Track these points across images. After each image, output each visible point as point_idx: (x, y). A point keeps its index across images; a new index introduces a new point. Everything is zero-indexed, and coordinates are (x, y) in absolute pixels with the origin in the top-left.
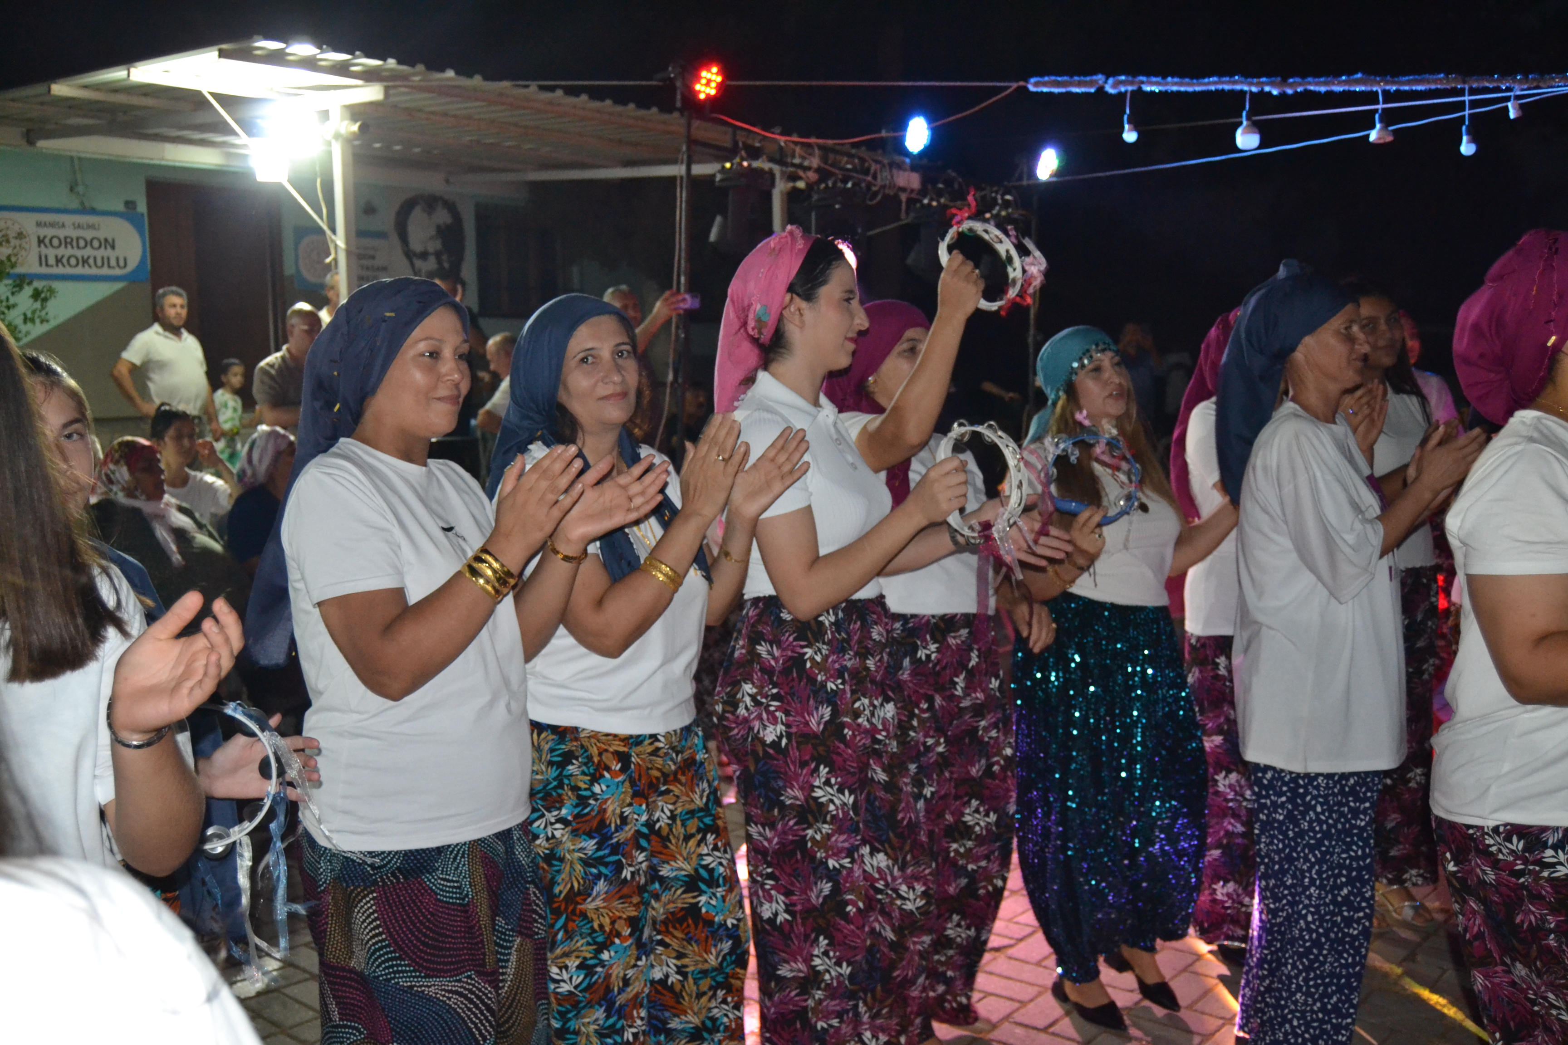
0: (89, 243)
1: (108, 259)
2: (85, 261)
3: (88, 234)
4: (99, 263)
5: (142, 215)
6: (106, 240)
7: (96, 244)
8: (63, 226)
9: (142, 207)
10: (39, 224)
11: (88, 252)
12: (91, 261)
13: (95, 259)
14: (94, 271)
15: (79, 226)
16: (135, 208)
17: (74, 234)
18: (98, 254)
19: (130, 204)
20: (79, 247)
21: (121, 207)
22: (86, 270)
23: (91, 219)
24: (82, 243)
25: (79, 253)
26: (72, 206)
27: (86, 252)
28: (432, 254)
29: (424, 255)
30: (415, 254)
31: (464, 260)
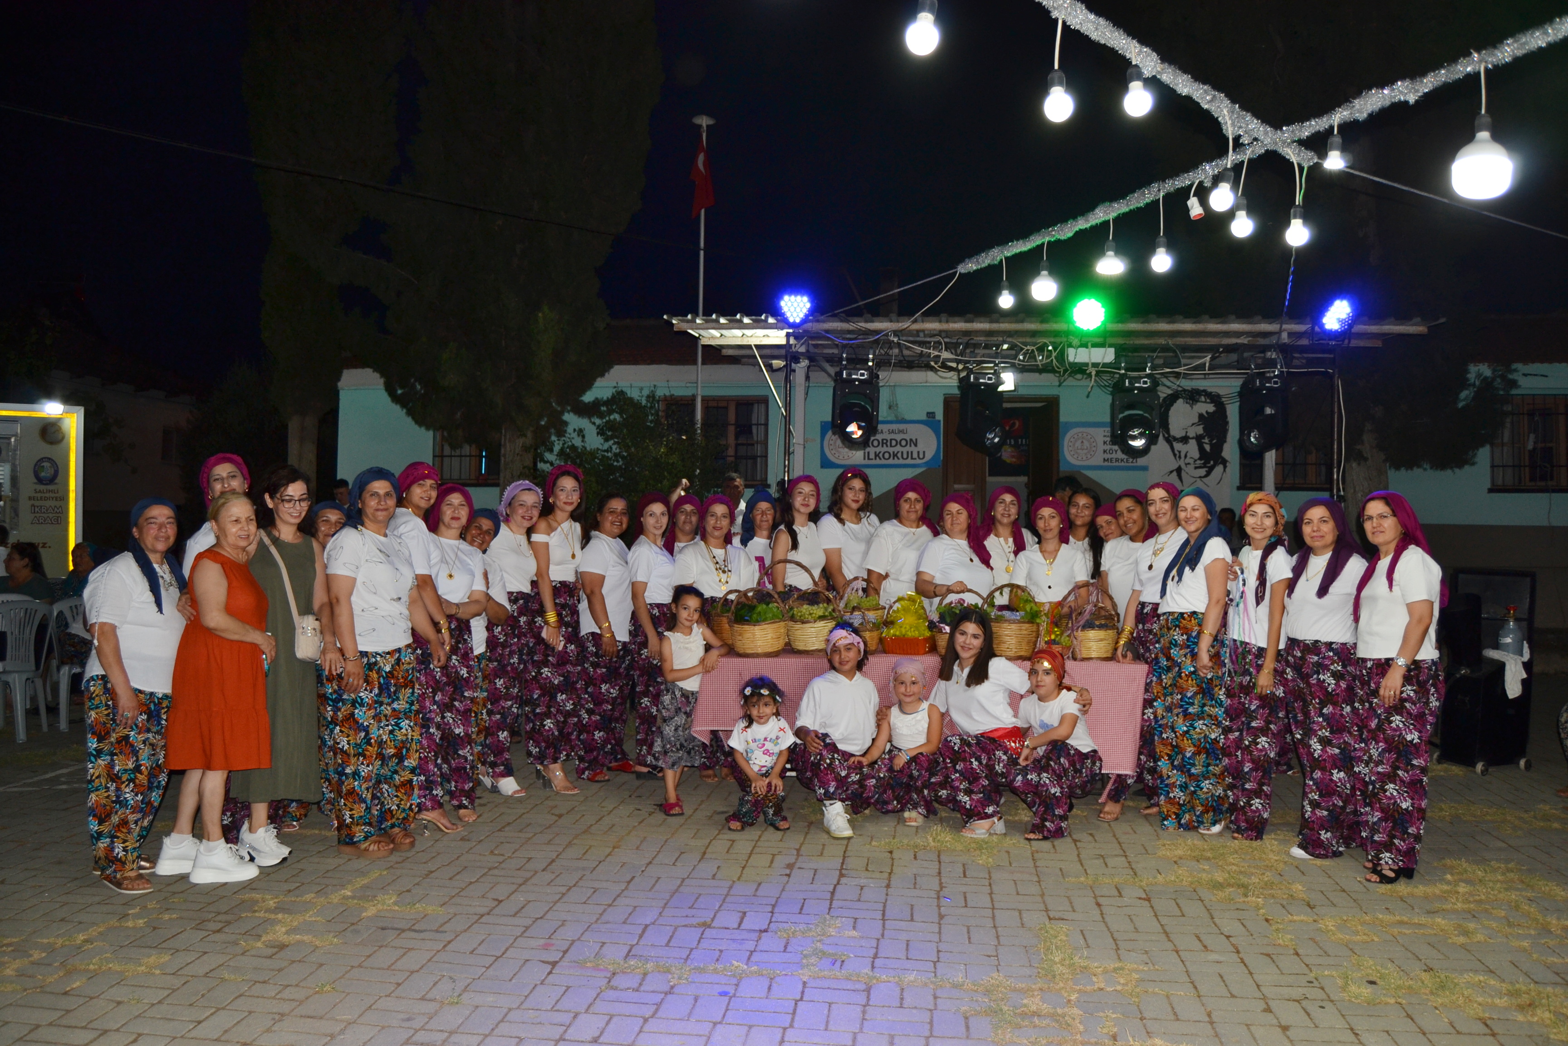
0: (898, 443)
1: (912, 453)
2: (895, 455)
3: (898, 437)
4: (905, 456)
5: (939, 421)
6: (911, 440)
7: (904, 443)
8: (882, 432)
9: (940, 416)
11: (898, 448)
12: (899, 455)
13: (902, 453)
14: (901, 461)
15: (892, 432)
16: (934, 417)
17: (889, 437)
18: (905, 450)
19: (931, 415)
20: (891, 446)
21: (924, 417)
22: (896, 461)
23: (902, 426)
24: (894, 443)
25: (891, 450)
26: (889, 419)
27: (896, 449)
28: (1193, 438)
29: (1185, 440)
30: (1175, 439)
31: (1225, 442)
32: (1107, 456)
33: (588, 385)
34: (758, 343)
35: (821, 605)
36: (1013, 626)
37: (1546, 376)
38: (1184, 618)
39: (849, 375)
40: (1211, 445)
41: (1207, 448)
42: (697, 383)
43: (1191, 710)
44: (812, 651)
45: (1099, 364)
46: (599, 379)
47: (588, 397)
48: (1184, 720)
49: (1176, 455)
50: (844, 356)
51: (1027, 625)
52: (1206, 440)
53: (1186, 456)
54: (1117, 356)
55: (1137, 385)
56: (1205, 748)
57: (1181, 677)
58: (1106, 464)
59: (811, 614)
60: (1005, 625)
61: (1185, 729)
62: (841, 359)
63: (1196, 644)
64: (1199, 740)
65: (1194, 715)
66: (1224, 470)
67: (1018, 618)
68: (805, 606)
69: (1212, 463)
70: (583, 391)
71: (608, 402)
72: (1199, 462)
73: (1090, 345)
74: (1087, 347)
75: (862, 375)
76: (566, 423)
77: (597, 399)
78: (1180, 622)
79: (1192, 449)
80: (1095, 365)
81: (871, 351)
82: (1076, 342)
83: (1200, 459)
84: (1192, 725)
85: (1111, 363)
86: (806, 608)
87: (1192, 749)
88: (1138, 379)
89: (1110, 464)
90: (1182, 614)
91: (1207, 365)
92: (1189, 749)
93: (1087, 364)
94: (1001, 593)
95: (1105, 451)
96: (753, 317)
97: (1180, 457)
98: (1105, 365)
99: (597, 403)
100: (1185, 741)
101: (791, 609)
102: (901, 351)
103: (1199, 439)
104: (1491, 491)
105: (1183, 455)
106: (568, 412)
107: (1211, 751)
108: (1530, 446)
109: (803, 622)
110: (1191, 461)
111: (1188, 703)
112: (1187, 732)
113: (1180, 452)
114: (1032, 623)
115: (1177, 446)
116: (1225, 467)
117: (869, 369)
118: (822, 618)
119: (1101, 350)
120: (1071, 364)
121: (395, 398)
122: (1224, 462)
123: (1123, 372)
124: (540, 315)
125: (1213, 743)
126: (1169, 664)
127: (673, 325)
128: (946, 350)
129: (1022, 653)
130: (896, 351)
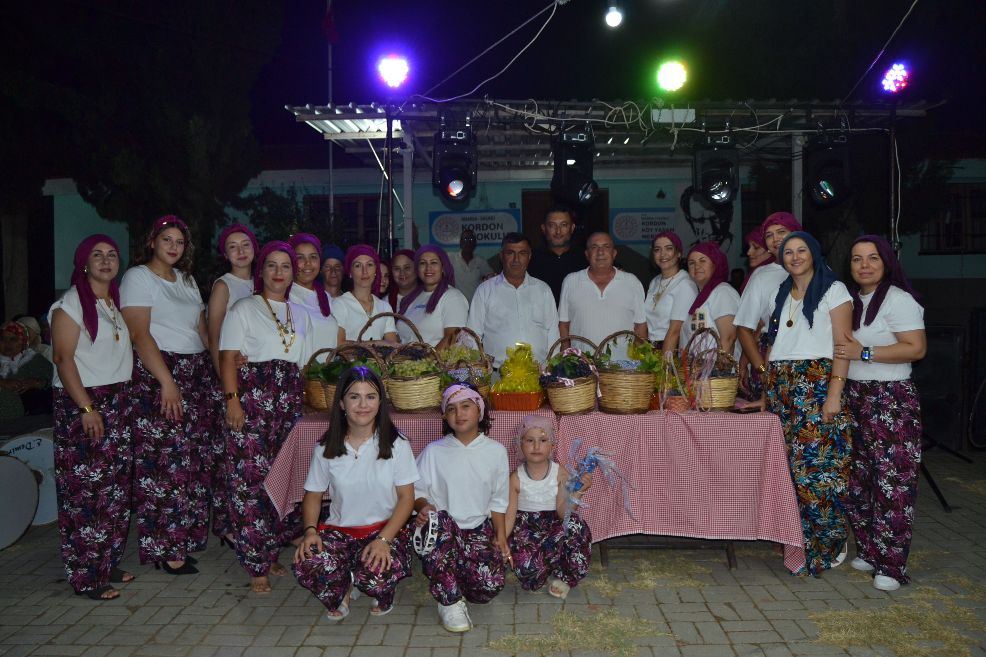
0: (488, 227)
1: (499, 234)
2: (486, 236)
3: (489, 222)
4: (494, 237)
5: (519, 210)
6: (498, 224)
7: (492, 227)
8: (476, 219)
9: (519, 206)
10: (463, 219)
11: (489, 231)
12: (489, 236)
13: (492, 234)
14: (491, 241)
15: (484, 219)
16: (515, 207)
17: (481, 223)
18: (494, 232)
19: (513, 205)
20: (483, 229)
21: (507, 207)
22: (487, 241)
23: (491, 214)
24: (485, 227)
25: (483, 232)
26: (481, 209)
27: (486, 232)
28: (708, 219)
29: (701, 220)
30: (695, 220)
31: (731, 221)
32: (645, 234)
33: (243, 185)
34: (373, 137)
35: (424, 360)
36: (630, 377)
37: (963, 168)
38: (811, 366)
39: (448, 136)
40: (721, 224)
41: (718, 226)
42: (329, 183)
43: (814, 462)
44: (415, 410)
45: (681, 124)
46: (252, 180)
47: (244, 194)
48: (807, 473)
49: (696, 232)
50: (443, 118)
51: (644, 376)
52: (717, 220)
53: (703, 232)
54: (698, 115)
55: (718, 142)
56: (830, 501)
57: (805, 427)
58: (644, 239)
59: (413, 370)
60: (621, 376)
61: (808, 481)
62: (440, 120)
63: (826, 393)
64: (824, 492)
65: (819, 466)
66: (731, 243)
67: (635, 368)
68: (407, 362)
69: (722, 237)
70: (241, 190)
71: (259, 198)
72: (712, 236)
73: (672, 105)
74: (670, 108)
75: (460, 135)
76: (227, 215)
77: (251, 195)
78: (808, 369)
79: (707, 227)
80: (678, 125)
81: (468, 113)
82: (660, 102)
83: (713, 234)
84: (815, 478)
85: (692, 123)
86: (407, 364)
87: (817, 501)
88: (719, 136)
89: (647, 239)
90: (808, 362)
91: (779, 124)
92: (814, 502)
93: (670, 125)
94: (615, 342)
95: (643, 230)
96: (364, 106)
97: (698, 233)
98: (687, 125)
99: (251, 199)
100: (809, 494)
101: (393, 365)
102: (496, 113)
103: (712, 219)
104: (920, 254)
105: (700, 232)
106: (229, 206)
107: (836, 504)
108: (947, 221)
109: (405, 380)
110: (707, 236)
111: (812, 455)
112: (810, 485)
113: (698, 229)
114: (650, 373)
115: (697, 225)
116: (731, 240)
117: (466, 130)
118: (425, 374)
119: (683, 111)
120: (655, 124)
121: (87, 198)
122: (731, 237)
123: (703, 131)
124: (191, 122)
125: (838, 496)
126: (788, 411)
127: (295, 116)
128: (539, 113)
129: (639, 406)
130: (492, 113)
